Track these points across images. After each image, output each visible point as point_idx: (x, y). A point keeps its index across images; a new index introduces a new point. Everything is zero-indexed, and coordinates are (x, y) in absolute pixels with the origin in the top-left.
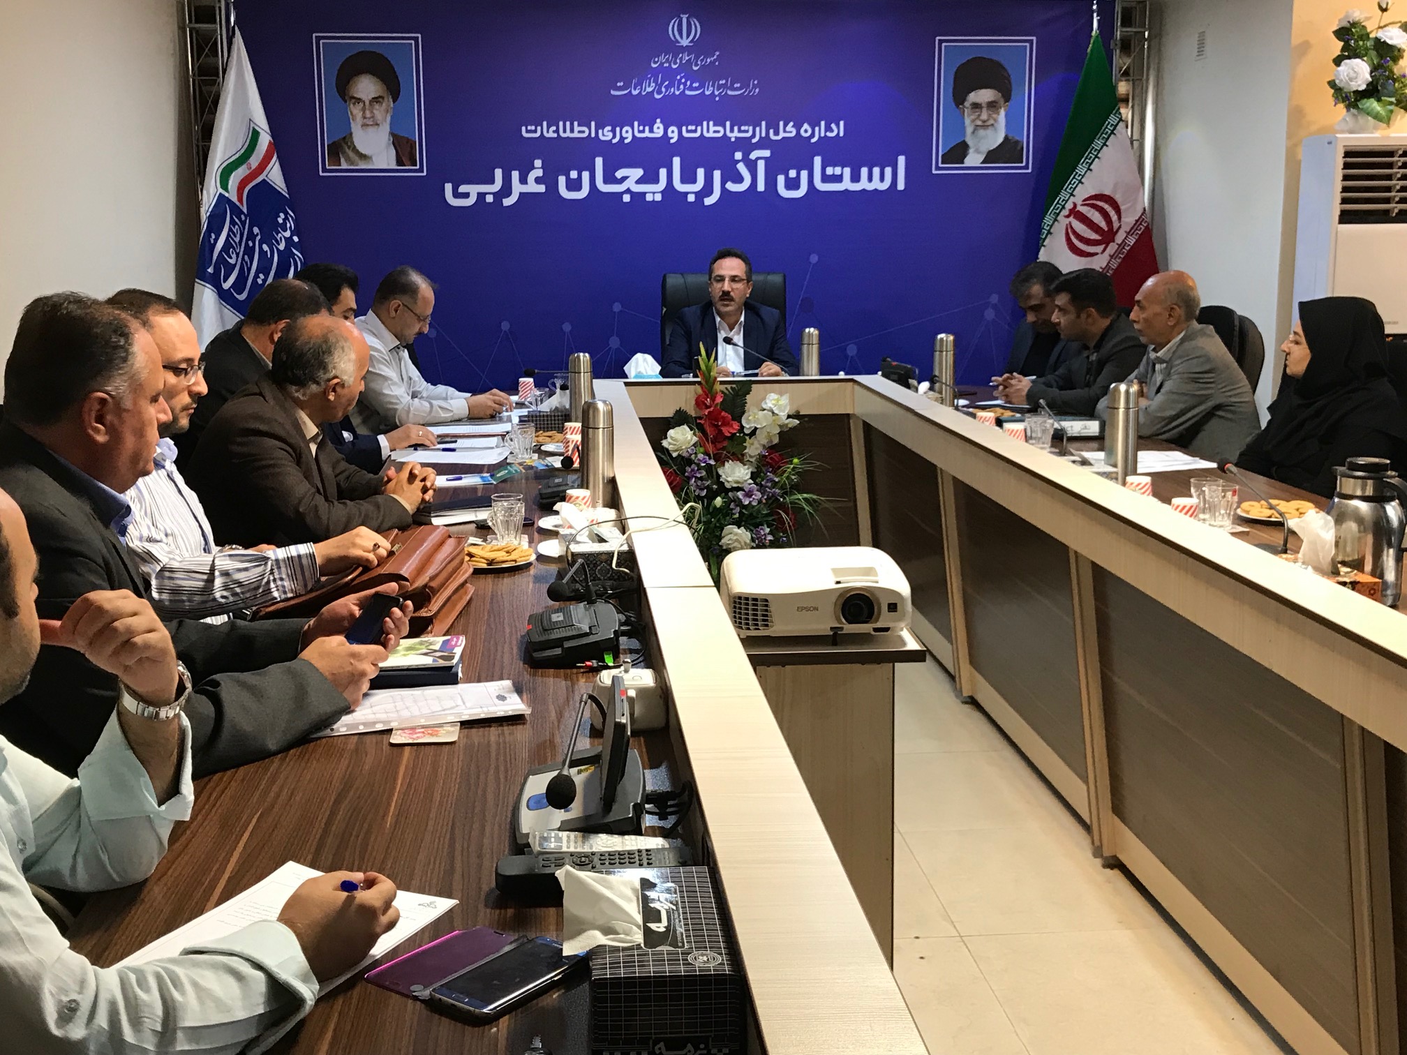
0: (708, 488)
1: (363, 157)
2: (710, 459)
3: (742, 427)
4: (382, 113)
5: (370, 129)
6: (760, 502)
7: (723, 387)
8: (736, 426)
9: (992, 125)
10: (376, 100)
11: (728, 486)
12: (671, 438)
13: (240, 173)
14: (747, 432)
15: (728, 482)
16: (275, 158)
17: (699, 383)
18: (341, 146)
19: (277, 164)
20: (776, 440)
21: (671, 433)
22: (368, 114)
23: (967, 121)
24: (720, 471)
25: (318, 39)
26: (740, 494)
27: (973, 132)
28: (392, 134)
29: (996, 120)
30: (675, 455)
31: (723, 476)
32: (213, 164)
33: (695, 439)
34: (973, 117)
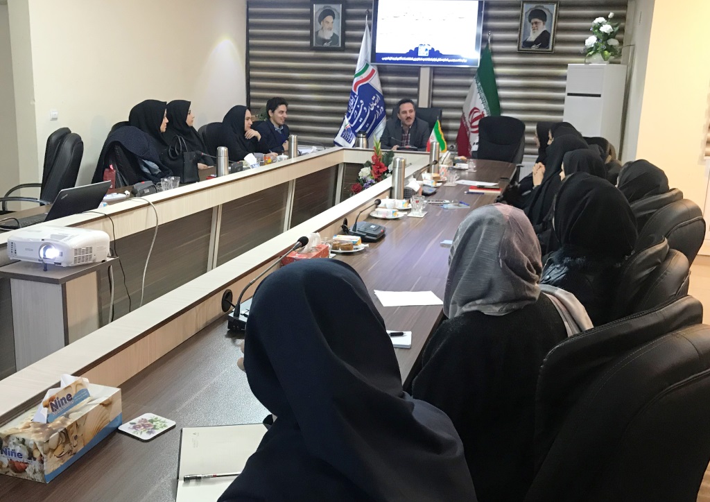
2: (374, 181)
8: (385, 169)
12: (361, 172)
13: (357, 79)
17: (373, 151)
30: (361, 178)
33: (369, 173)
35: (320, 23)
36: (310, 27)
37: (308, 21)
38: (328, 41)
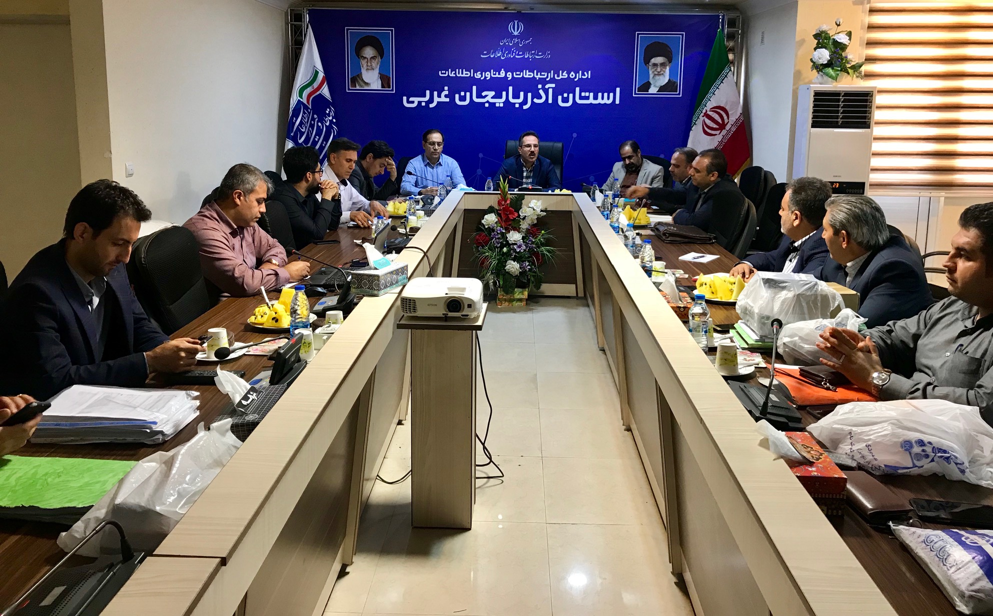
0: (501, 243)
1: (367, 84)
2: (503, 229)
3: (519, 216)
4: (376, 64)
5: (370, 72)
6: (525, 250)
7: (511, 196)
8: (516, 214)
9: (662, 74)
10: (373, 58)
12: (485, 219)
13: (309, 90)
15: (511, 241)
16: (326, 83)
17: (500, 194)
18: (357, 78)
19: (327, 86)
20: (535, 222)
21: (486, 216)
22: (369, 64)
23: (651, 72)
24: (508, 235)
25: (348, 30)
26: (516, 247)
27: (653, 77)
28: (379, 73)
29: (664, 72)
30: (486, 227)
31: (509, 238)
32: (296, 86)
33: (497, 220)
34: (653, 70)
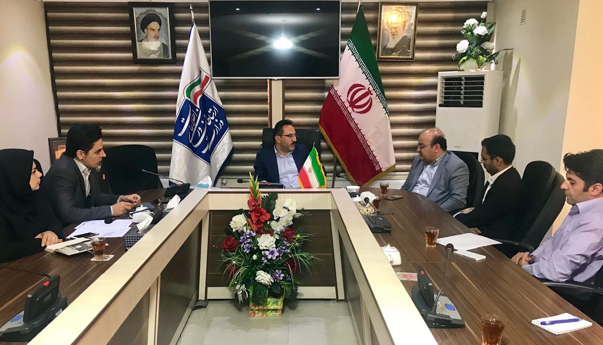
0: (251, 249)
2: (253, 232)
3: (272, 216)
6: (277, 257)
7: (262, 195)
8: (269, 216)
11: (261, 248)
12: (233, 221)
14: (275, 218)
15: (262, 246)
17: (249, 192)
20: (291, 223)
21: (234, 219)
24: (258, 239)
26: (267, 253)
30: (234, 230)
31: (259, 243)
33: (246, 222)
35: (144, 32)
36: (131, 35)
37: (129, 28)
38: (154, 52)
